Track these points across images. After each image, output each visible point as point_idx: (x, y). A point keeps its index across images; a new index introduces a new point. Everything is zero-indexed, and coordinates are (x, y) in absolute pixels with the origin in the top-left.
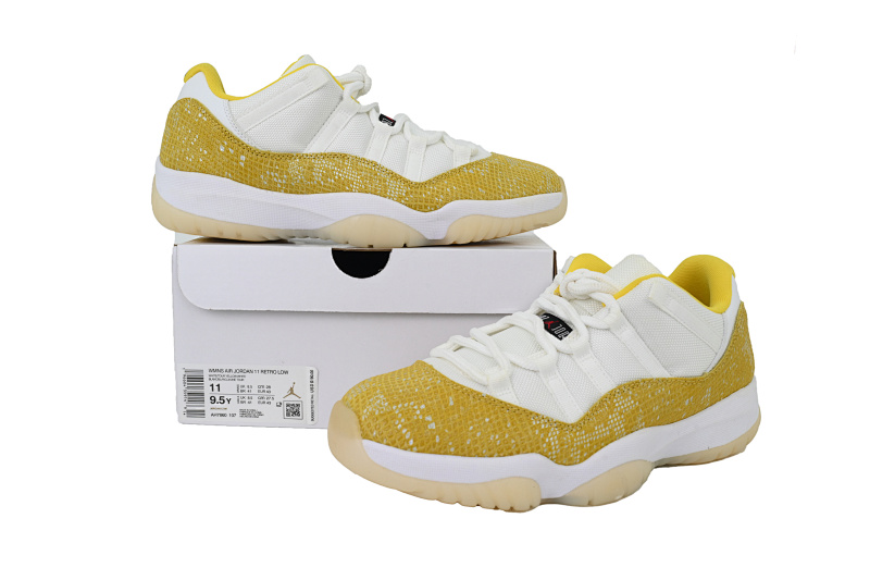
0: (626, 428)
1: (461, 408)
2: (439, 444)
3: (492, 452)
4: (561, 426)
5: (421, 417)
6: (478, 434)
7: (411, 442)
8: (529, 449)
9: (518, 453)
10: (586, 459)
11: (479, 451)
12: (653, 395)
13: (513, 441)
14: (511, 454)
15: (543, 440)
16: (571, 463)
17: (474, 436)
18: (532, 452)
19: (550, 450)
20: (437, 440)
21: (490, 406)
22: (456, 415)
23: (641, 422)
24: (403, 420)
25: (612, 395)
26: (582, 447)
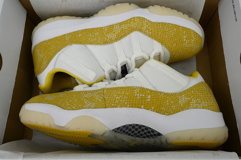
0: (113, 27)
1: (172, 42)
2: (184, 31)
3: (168, 25)
4: (141, 31)
5: (187, 41)
6: (171, 32)
7: (192, 32)
8: (155, 24)
9: (159, 23)
10: (132, 18)
11: (172, 26)
12: (97, 39)
13: (160, 27)
14: (162, 23)
15: (149, 26)
16: (139, 18)
17: (173, 31)
18: (154, 23)
19: (147, 22)
20: (185, 32)
21: (163, 41)
22: (175, 39)
23: (105, 29)
24: (192, 40)
25: (117, 40)
26: (134, 22)
